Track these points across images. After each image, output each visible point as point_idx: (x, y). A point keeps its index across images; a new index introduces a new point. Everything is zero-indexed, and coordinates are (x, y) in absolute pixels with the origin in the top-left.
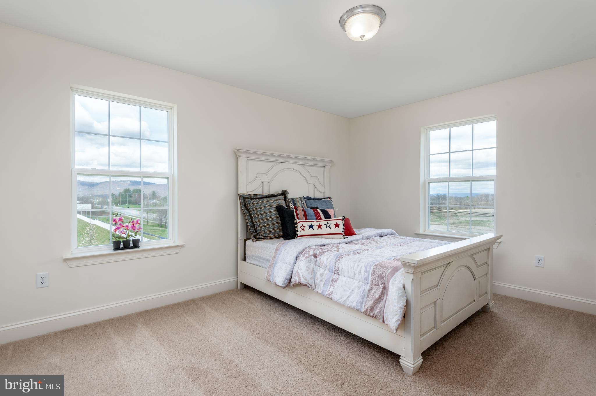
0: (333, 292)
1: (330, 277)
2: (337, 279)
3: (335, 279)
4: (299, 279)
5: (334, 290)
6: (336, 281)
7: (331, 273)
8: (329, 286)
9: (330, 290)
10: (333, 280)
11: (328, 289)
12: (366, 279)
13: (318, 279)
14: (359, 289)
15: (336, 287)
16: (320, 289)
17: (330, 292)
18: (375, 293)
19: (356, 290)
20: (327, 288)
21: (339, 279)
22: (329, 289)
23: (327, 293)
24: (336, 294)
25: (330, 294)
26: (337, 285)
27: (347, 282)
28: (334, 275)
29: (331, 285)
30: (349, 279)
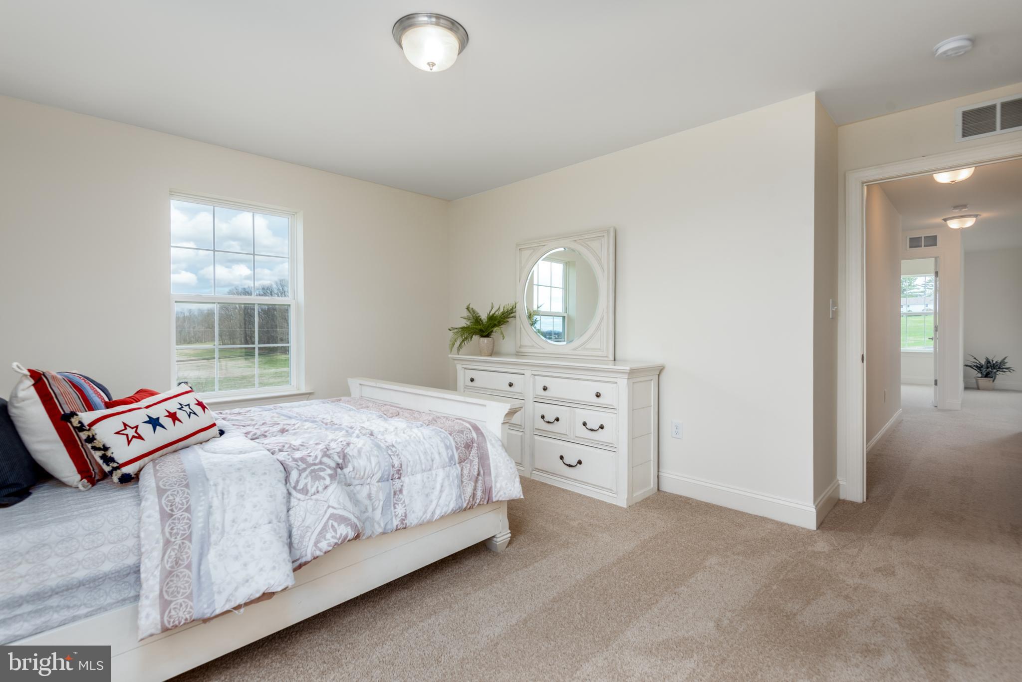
0: (407, 512)
1: (390, 490)
2: (402, 486)
3: (397, 489)
4: (352, 528)
5: (407, 508)
6: (401, 491)
7: (386, 483)
8: (392, 508)
9: (397, 514)
10: (395, 494)
11: (393, 514)
12: (451, 458)
13: (366, 509)
14: (449, 479)
15: (407, 502)
16: (376, 526)
17: (402, 516)
18: (470, 470)
19: (446, 483)
20: (391, 513)
21: (404, 485)
22: (395, 512)
23: (396, 522)
24: (413, 512)
25: (402, 521)
26: (405, 496)
27: (425, 480)
28: (394, 483)
29: (395, 504)
30: (425, 473)
